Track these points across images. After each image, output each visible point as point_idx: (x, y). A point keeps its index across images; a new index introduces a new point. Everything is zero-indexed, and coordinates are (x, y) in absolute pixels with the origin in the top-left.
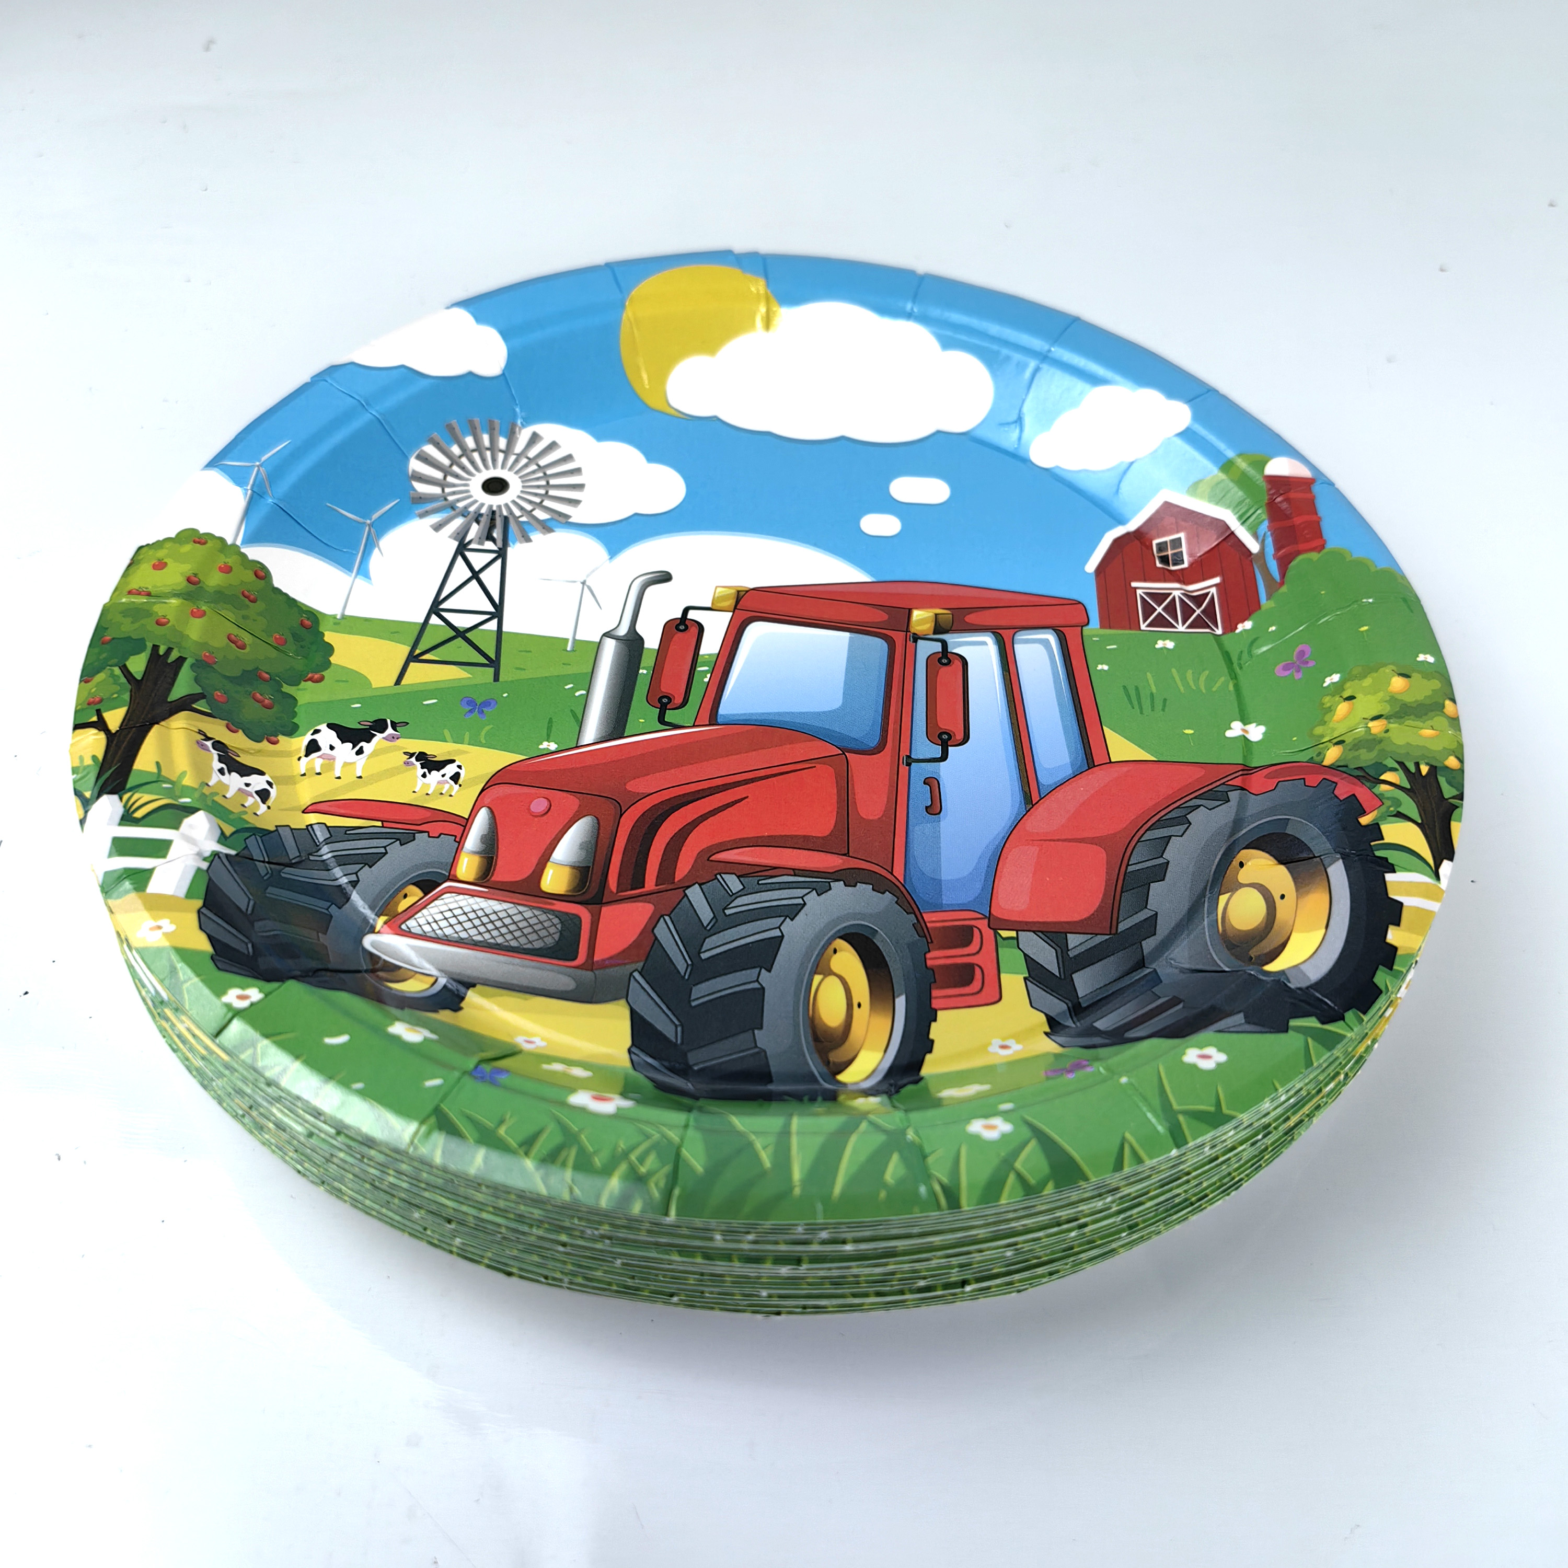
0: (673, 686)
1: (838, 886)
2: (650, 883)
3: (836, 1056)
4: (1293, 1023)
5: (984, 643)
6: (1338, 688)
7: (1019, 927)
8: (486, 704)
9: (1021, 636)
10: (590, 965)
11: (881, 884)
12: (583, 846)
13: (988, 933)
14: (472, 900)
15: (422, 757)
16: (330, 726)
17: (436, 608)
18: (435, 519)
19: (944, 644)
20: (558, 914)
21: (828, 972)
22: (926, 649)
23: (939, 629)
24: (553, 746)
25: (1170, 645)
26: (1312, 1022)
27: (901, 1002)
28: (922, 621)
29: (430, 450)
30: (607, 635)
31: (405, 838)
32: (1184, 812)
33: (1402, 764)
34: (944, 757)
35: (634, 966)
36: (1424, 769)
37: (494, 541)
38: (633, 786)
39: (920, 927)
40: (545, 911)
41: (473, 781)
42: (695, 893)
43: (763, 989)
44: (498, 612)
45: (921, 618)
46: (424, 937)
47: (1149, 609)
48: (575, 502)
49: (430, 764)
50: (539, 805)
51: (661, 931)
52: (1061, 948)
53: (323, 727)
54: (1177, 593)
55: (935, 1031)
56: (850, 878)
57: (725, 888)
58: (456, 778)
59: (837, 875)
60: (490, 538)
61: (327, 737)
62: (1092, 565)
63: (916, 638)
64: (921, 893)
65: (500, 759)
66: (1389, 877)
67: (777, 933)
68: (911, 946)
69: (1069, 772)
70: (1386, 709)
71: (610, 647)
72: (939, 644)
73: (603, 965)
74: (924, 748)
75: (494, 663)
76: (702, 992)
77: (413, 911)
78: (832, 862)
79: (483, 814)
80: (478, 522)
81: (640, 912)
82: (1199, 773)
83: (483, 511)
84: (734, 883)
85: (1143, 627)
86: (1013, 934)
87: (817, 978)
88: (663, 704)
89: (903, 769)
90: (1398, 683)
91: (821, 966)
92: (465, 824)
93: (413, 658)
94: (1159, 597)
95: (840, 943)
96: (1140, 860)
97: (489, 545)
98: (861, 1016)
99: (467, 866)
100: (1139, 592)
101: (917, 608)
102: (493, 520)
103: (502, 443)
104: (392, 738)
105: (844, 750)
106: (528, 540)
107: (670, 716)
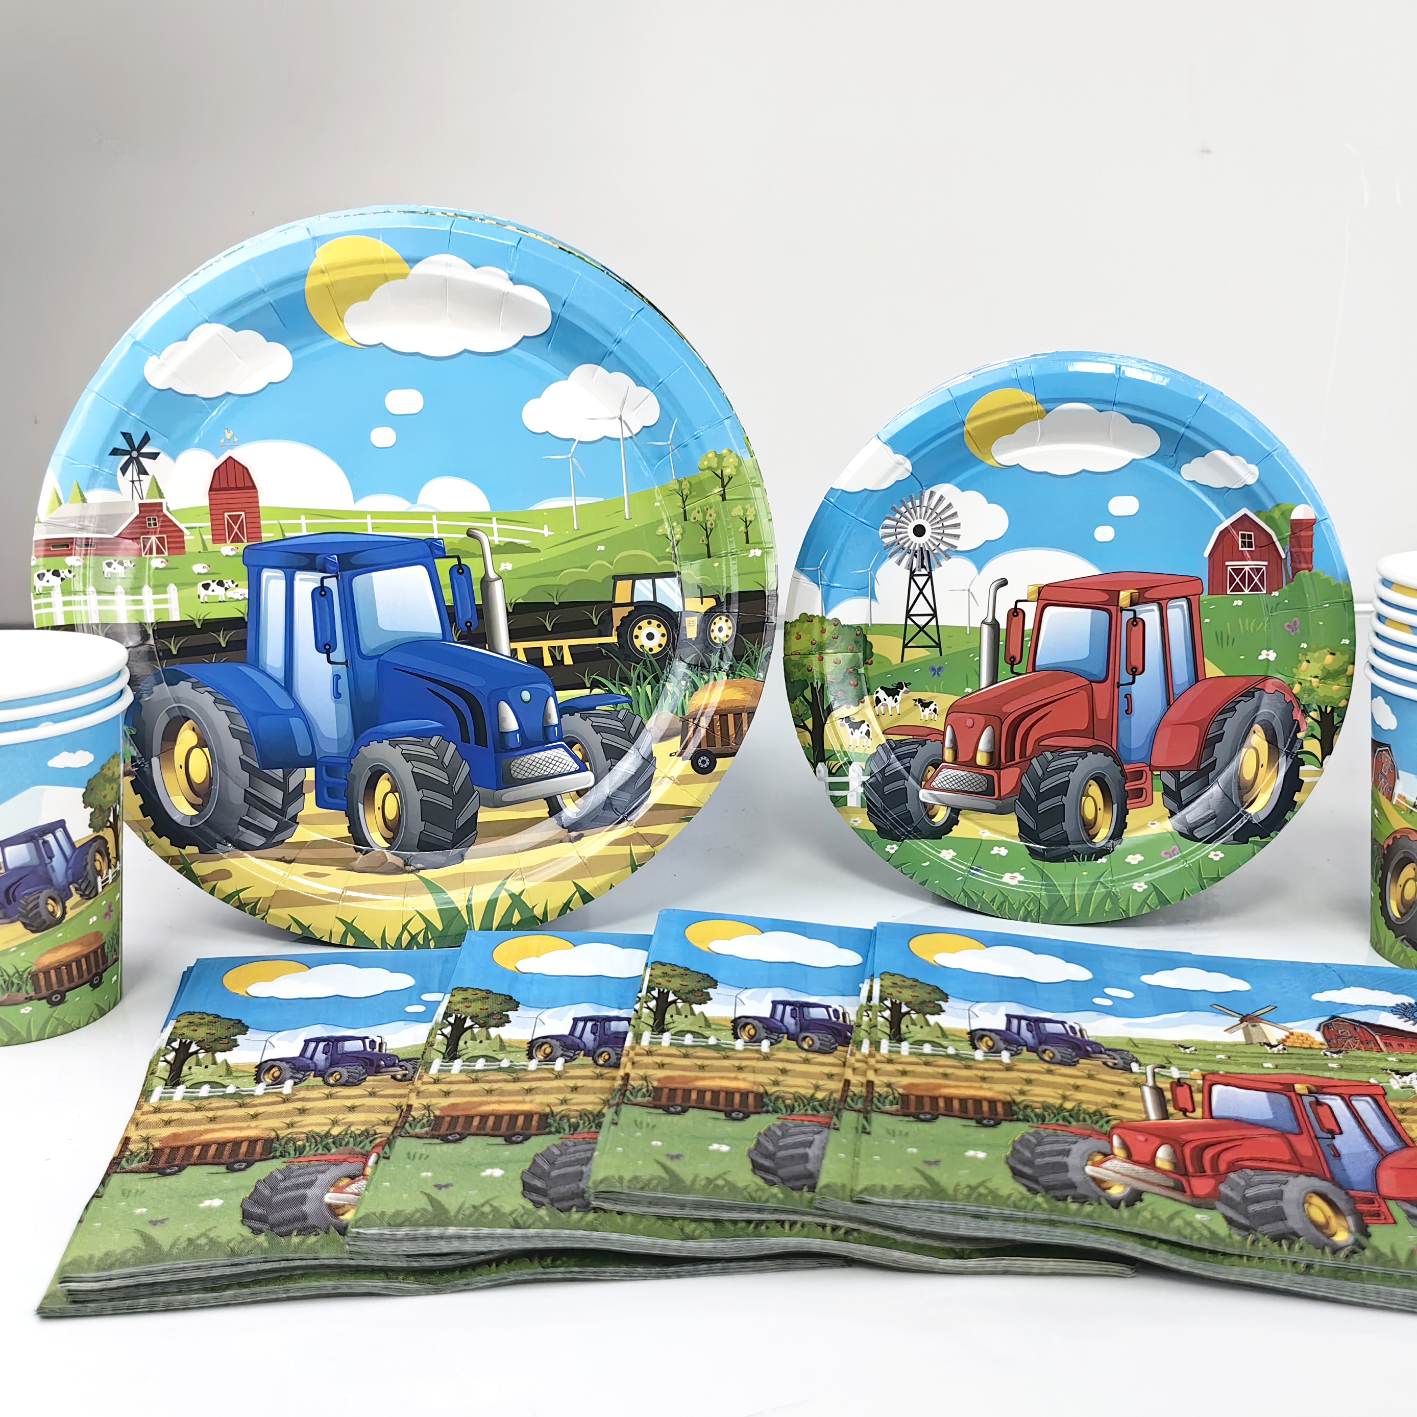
0: (1015, 651)
1: (1090, 754)
2: (1017, 759)
3: (1092, 832)
4: (1250, 839)
5: (1153, 610)
6: (1305, 652)
7: (1161, 769)
8: (940, 669)
9: (1172, 603)
10: (999, 798)
11: (1107, 752)
12: (989, 742)
13: (1149, 773)
14: (953, 771)
15: (920, 701)
16: (882, 688)
17: (908, 616)
18: (896, 558)
19: (1135, 611)
20: (985, 775)
21: (1088, 796)
22: (1127, 616)
23: (1133, 603)
24: (970, 690)
25: (1240, 603)
26: (1257, 838)
27: (1115, 806)
28: (1125, 599)
29: (887, 522)
30: (983, 622)
31: (923, 743)
32: (1233, 704)
33: (1320, 707)
34: (1133, 682)
35: (1014, 798)
36: (1329, 709)
37: (925, 567)
38: (1005, 709)
39: (1122, 772)
40: (980, 774)
41: (942, 711)
42: (1034, 761)
43: (1064, 805)
44: (934, 615)
45: (1124, 597)
46: (939, 790)
47: (1232, 580)
48: (957, 536)
49: (925, 705)
50: (969, 722)
51: (1024, 781)
52: (1177, 778)
53: (879, 689)
54: (1247, 568)
55: (1128, 819)
56: (1095, 750)
57: (1046, 758)
58: (935, 711)
59: (1089, 749)
60: (923, 566)
61: (882, 694)
62: (1206, 554)
63: (1122, 609)
64: (1123, 754)
65: (951, 699)
66: (1301, 768)
67: (1067, 779)
68: (1119, 781)
69: (1187, 686)
70: (1319, 674)
71: (986, 628)
72: (1132, 613)
73: (1005, 797)
74: (1126, 678)
75: (938, 645)
76: (1042, 807)
77: (933, 777)
78: (1087, 742)
79: (949, 728)
80: (916, 556)
81: (1016, 771)
82: (1244, 681)
83: (917, 548)
84: (1048, 754)
85: (1228, 592)
86: (1158, 773)
87: (1084, 798)
88: (1012, 661)
89: (1116, 689)
90: (1329, 658)
91: (1085, 793)
92: (943, 734)
93: (905, 646)
94: (1238, 571)
95: (1092, 782)
96: (1213, 732)
97: (924, 571)
98: (1100, 813)
99: (948, 755)
100: (1229, 568)
101: (1123, 590)
102: (922, 554)
103: (917, 502)
104: (906, 692)
105: (1091, 682)
106: (941, 566)
107: (1016, 668)
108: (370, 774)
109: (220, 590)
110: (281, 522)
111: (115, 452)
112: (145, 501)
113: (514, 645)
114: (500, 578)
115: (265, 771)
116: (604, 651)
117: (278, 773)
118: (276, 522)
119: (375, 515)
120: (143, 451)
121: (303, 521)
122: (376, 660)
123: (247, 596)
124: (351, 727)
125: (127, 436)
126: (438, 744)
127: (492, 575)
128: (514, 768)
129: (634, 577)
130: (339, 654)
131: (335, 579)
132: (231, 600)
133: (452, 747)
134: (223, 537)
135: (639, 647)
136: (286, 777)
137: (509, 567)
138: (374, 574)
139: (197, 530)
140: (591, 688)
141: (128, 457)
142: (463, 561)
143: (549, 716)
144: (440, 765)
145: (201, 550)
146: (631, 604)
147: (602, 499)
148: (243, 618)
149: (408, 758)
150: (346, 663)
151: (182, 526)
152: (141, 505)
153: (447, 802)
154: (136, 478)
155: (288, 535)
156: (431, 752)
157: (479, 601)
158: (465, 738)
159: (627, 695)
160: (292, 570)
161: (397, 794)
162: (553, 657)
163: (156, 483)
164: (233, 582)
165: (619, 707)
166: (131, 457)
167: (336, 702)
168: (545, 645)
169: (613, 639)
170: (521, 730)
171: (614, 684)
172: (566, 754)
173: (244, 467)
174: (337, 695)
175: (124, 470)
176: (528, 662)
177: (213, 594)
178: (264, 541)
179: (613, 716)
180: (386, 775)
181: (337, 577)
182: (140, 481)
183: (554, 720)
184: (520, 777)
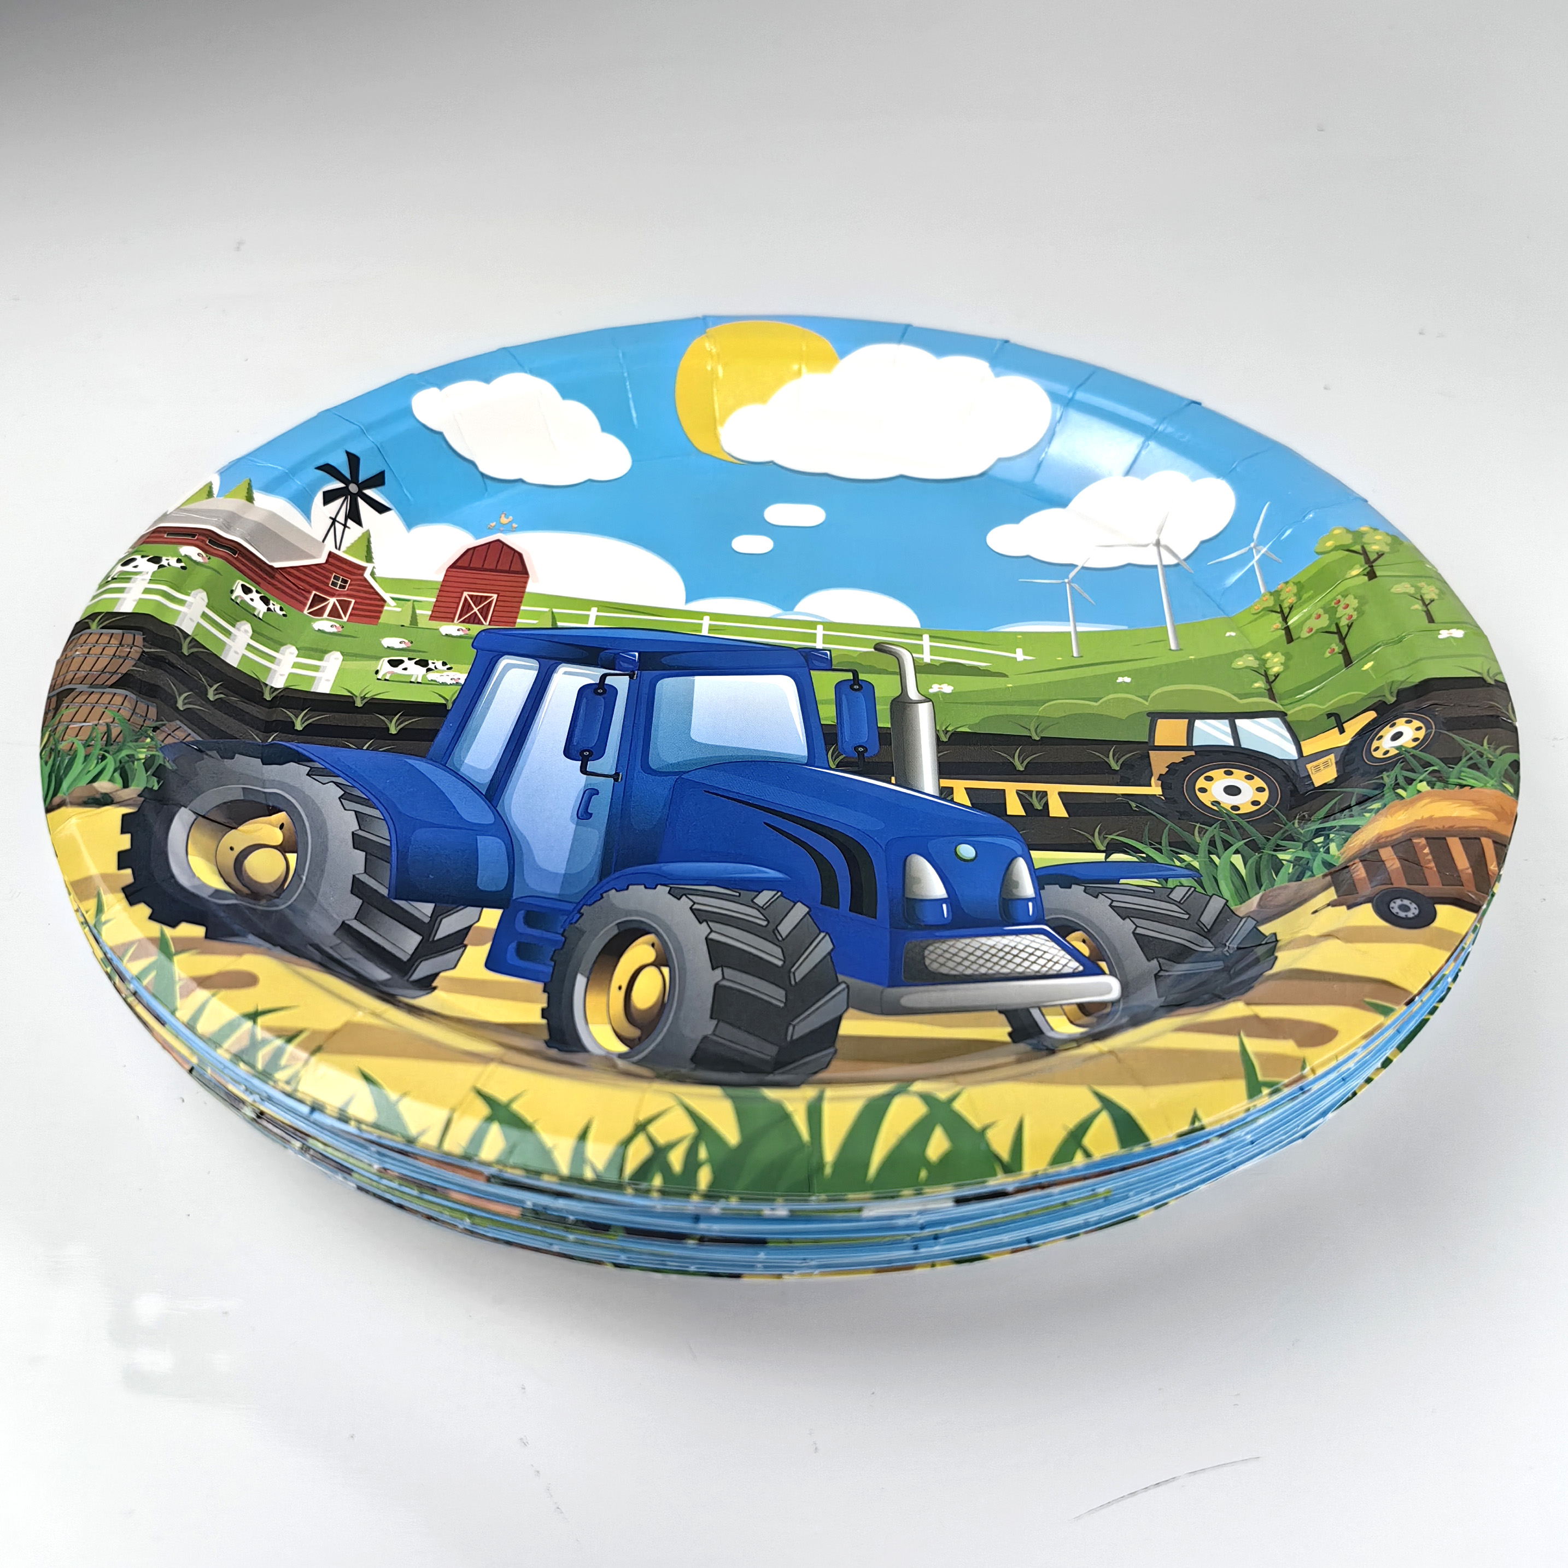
108: (616, 931)
109: (417, 672)
110: (555, 610)
111: (329, 469)
112: (340, 553)
113: (945, 783)
114: (927, 700)
115: (397, 902)
116: (1133, 805)
117: (425, 910)
118: (547, 610)
119: (714, 616)
120: (369, 492)
121: (594, 612)
122: (675, 778)
123: (462, 681)
124: (598, 860)
125: (353, 460)
126: (770, 903)
127: (913, 694)
128: (933, 956)
129: (1192, 717)
130: (607, 763)
131: (627, 677)
132: (434, 683)
133: (800, 910)
134: (451, 616)
135: (1209, 804)
136: (436, 917)
137: (947, 689)
138: (697, 678)
139: (410, 603)
140: (1109, 851)
141: (341, 485)
142: (862, 677)
143: (1016, 885)
144: (769, 933)
145: (407, 623)
146: (1189, 747)
147: (1125, 628)
148: (445, 705)
149: (701, 916)
150: (615, 777)
151: (386, 596)
152: (331, 554)
153: (775, 995)
154: (341, 518)
155: (560, 624)
156: (754, 912)
157: (884, 722)
158: (829, 897)
159: (1189, 867)
160: (552, 662)
161: (666, 970)
162: (1026, 805)
163: (369, 542)
164: (444, 664)
165: (1171, 883)
166: (347, 488)
167: (577, 824)
168: (1011, 789)
169: (1155, 789)
170: (952, 899)
171: (1160, 851)
172: (1052, 944)
173: (515, 551)
174: (584, 813)
175: (329, 497)
176: (974, 806)
177: (404, 672)
178: (517, 626)
179: (1164, 897)
180: (651, 938)
181: (631, 677)
182: (345, 526)
183: (1027, 889)
184: (944, 970)
